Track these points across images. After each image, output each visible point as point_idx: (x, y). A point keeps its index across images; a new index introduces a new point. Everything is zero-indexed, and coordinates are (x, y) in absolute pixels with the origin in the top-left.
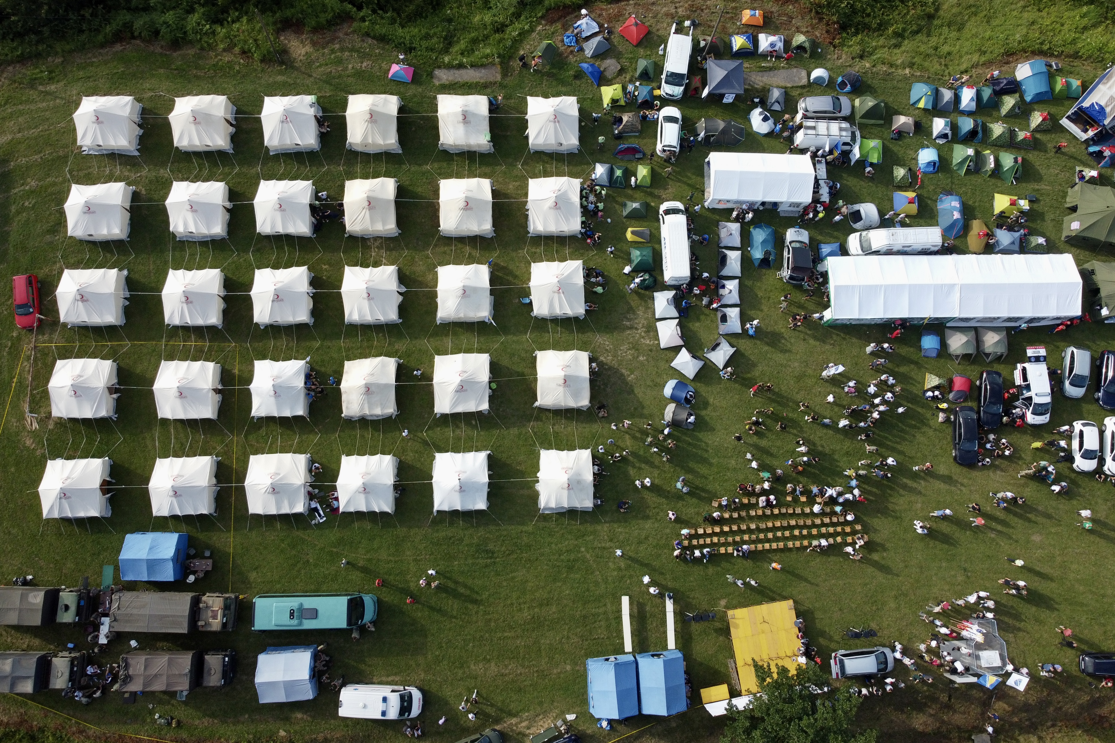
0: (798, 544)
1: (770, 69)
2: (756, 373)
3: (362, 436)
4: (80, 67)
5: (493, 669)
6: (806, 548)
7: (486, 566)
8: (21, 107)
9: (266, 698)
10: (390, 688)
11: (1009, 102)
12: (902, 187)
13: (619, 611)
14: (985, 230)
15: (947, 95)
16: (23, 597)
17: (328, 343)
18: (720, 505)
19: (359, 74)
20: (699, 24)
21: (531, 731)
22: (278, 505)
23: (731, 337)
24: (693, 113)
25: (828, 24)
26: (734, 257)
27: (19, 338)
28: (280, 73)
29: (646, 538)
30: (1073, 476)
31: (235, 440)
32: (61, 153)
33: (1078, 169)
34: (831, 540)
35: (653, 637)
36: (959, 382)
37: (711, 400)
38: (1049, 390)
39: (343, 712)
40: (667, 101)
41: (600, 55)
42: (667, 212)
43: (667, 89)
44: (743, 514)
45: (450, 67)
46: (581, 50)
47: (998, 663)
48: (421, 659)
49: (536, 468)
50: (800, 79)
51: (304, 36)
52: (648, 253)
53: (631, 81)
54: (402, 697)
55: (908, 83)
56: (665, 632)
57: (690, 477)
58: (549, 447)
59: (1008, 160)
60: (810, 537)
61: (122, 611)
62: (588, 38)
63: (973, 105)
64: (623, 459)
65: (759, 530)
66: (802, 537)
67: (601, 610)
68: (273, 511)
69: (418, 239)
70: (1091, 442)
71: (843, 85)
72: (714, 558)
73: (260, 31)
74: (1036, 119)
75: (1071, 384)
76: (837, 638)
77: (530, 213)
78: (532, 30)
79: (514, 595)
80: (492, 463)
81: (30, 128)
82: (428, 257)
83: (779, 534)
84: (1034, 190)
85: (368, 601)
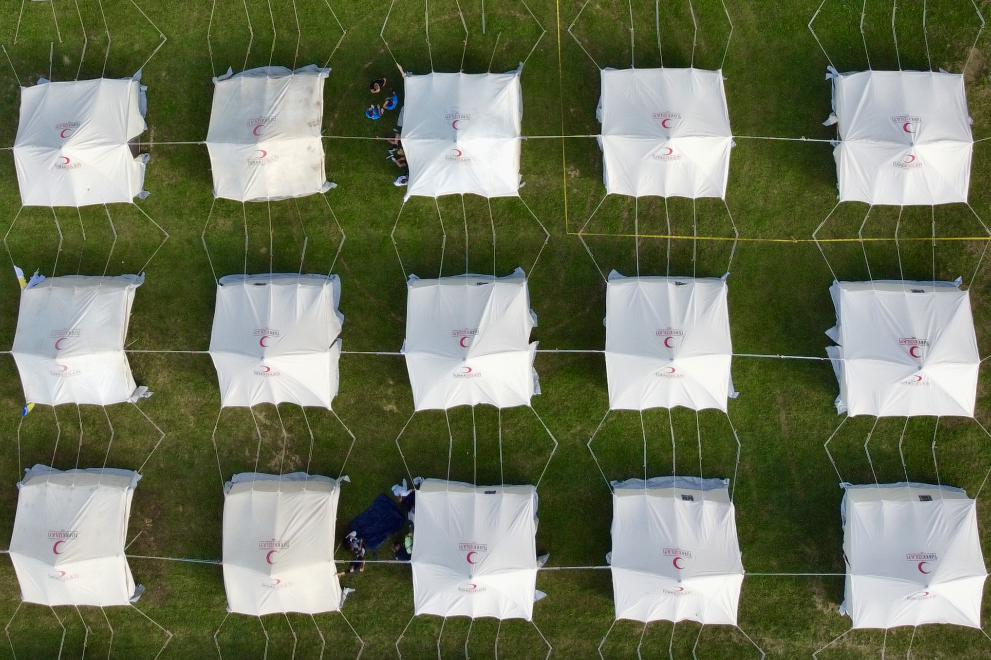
69: (192, 466)
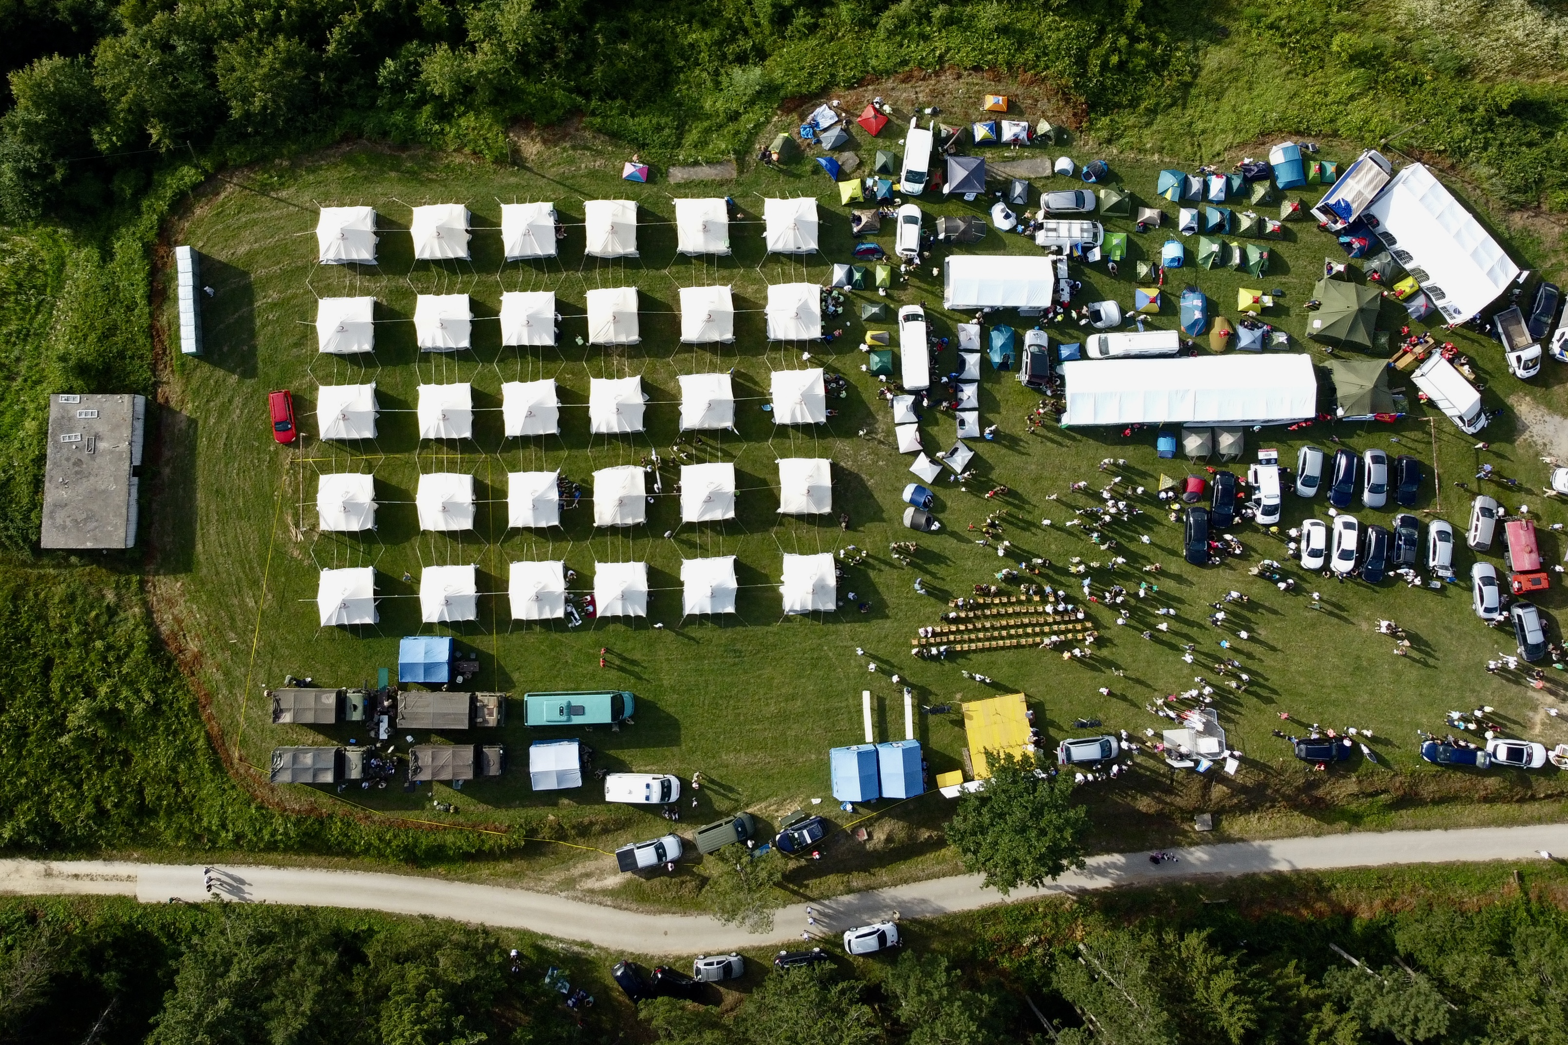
0: (1030, 640)
1: (1013, 159)
2: (994, 476)
3: (612, 543)
4: (310, 171)
5: (744, 758)
6: (1038, 644)
7: (734, 664)
8: (254, 216)
9: (540, 786)
10: (651, 776)
11: (1260, 191)
12: (1146, 283)
13: (860, 705)
14: (1227, 328)
15: (1196, 184)
16: (317, 699)
17: (574, 452)
18: (956, 605)
19: (593, 174)
20: (941, 112)
21: (780, 813)
22: (540, 611)
23: (969, 441)
24: (932, 209)
25: (1074, 107)
26: (972, 361)
27: (276, 453)
28: (513, 174)
29: (886, 637)
30: (1301, 572)
31: (492, 549)
32: (300, 264)
33: (1327, 260)
34: (1062, 637)
35: (891, 729)
36: (1192, 483)
37: (949, 504)
38: (1278, 492)
39: (609, 798)
40: (906, 198)
41: (838, 147)
42: (908, 318)
43: (905, 187)
44: (979, 613)
45: (685, 164)
46: (819, 142)
47: (1216, 749)
48: (675, 749)
49: (780, 572)
50: (1044, 170)
51: (533, 132)
52: (888, 359)
53: (870, 175)
54: (662, 783)
55: (1156, 169)
56: (903, 724)
57: (928, 578)
58: (792, 551)
59: (1254, 255)
60: (1043, 634)
61: (409, 710)
62: (825, 130)
63: (1222, 196)
64: (864, 562)
65: (993, 628)
66: (1036, 634)
67: (844, 704)
68: (535, 616)
69: (659, 347)
70: (1318, 541)
71: (1088, 176)
72: (951, 655)
73: (490, 129)
74: (1287, 209)
75: (1303, 484)
76: (1065, 727)
77: (769, 317)
78: (768, 121)
79: (762, 692)
80: (739, 568)
81: (265, 238)
82: (669, 365)
83: (1013, 632)
84: (1281, 284)
85: (627, 696)
